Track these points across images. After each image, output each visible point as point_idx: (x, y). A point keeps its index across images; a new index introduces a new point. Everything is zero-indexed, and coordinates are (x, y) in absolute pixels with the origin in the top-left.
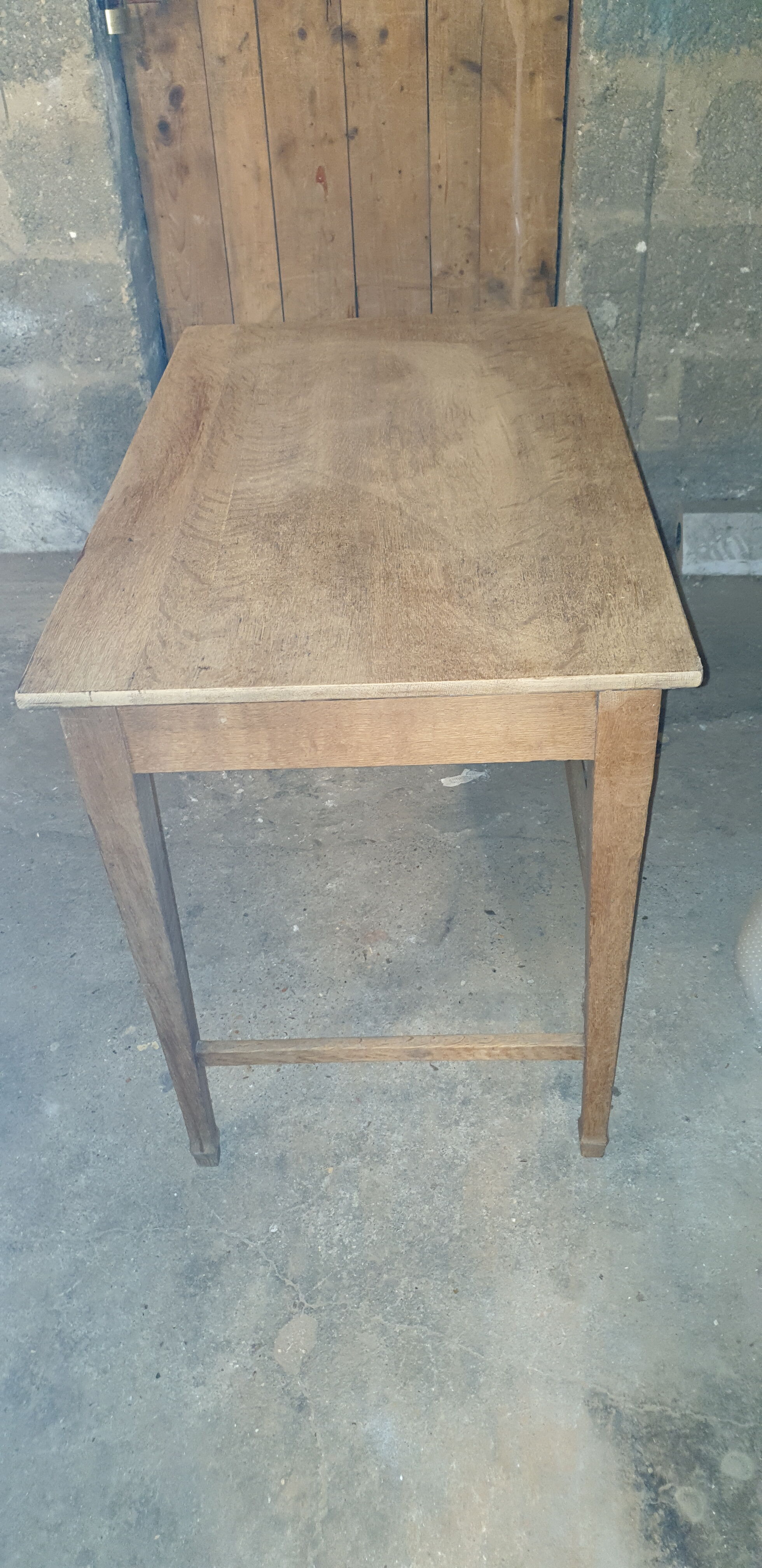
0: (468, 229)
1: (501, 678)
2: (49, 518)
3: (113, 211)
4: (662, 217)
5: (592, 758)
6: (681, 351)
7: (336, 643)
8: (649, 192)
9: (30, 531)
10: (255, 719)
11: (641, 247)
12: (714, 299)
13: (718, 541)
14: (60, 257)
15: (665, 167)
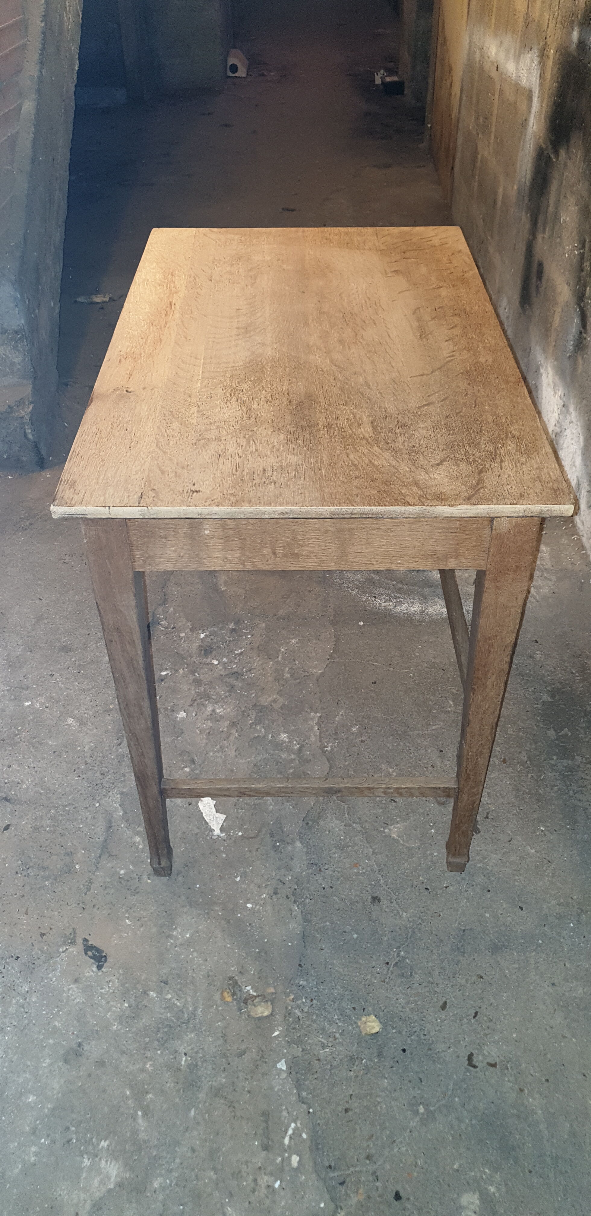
1: (424, 505)
5: (484, 569)
7: (295, 475)
10: (231, 532)
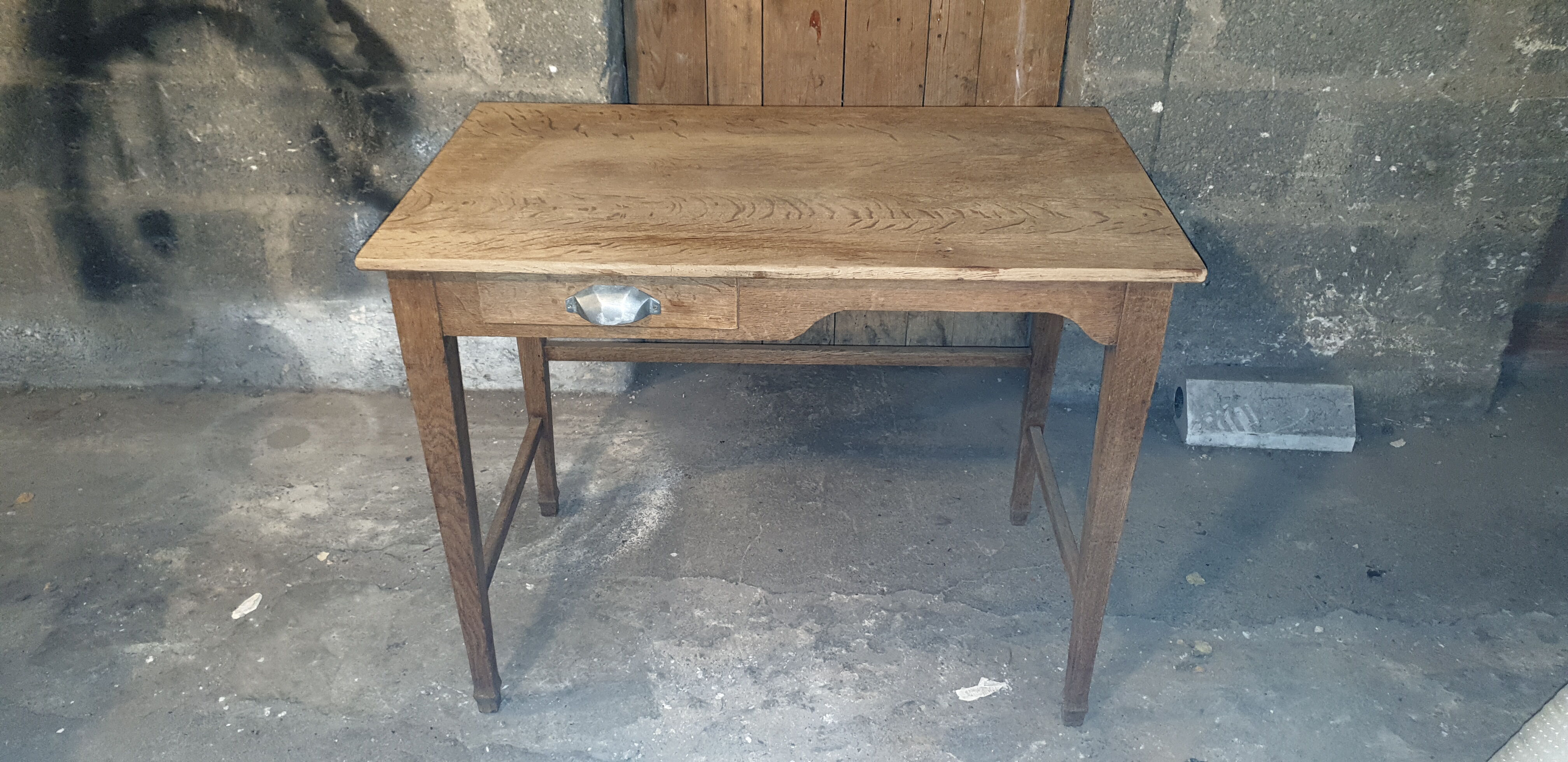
0: (966, 79)
2: (496, 356)
3: (598, 47)
4: (1180, 79)
6: (1192, 213)
8: (1169, 53)
9: (473, 367)
11: (1158, 107)
12: (1230, 162)
13: (1225, 410)
14: (536, 91)
15: (1187, 30)
